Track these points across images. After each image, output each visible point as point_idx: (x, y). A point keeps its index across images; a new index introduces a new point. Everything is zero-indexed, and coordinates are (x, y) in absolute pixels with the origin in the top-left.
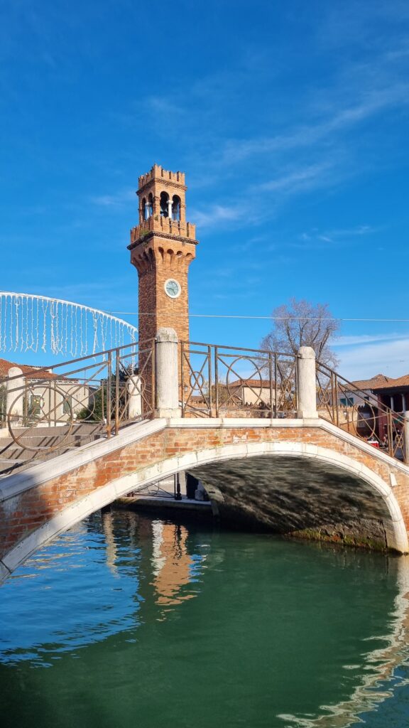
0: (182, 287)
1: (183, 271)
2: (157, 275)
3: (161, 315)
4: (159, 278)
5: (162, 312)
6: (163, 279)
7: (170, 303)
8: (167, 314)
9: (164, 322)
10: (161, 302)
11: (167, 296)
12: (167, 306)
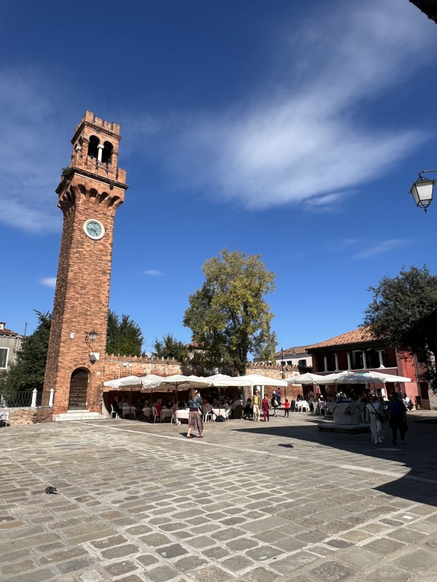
0: (106, 229)
1: (109, 213)
2: (77, 213)
3: (77, 255)
4: (79, 217)
5: (78, 252)
6: (83, 218)
7: (89, 244)
8: (84, 255)
9: (80, 263)
10: (78, 241)
11: (86, 236)
12: (85, 247)
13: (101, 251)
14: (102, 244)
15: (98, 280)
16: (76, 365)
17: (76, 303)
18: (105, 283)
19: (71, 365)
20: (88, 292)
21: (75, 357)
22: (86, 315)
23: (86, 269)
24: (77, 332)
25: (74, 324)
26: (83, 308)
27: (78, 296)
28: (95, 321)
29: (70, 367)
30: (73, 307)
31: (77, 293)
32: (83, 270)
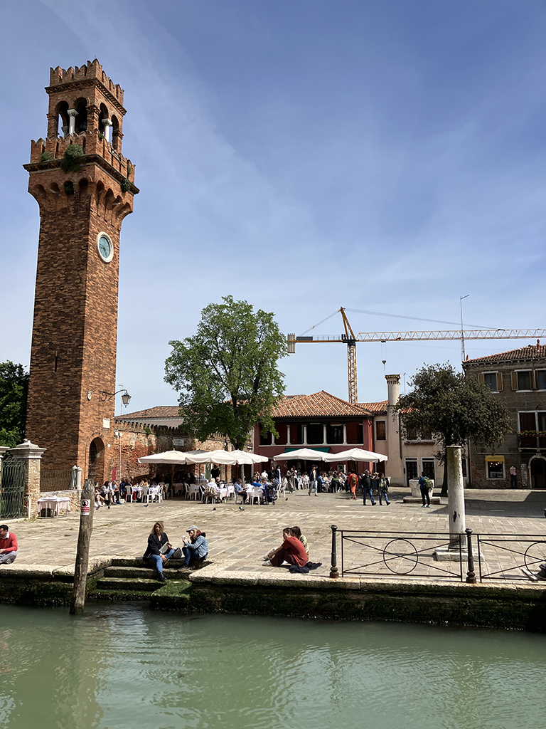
1: (116, 225)
2: (91, 221)
3: (91, 283)
4: (92, 227)
5: (92, 278)
6: (96, 230)
7: (101, 268)
8: (97, 283)
9: (94, 294)
10: (93, 263)
11: (99, 256)
12: (97, 272)
13: (110, 279)
14: (110, 269)
15: (108, 320)
16: (93, 435)
17: (92, 351)
18: (113, 324)
19: (89, 435)
20: (101, 336)
21: (92, 424)
22: (100, 368)
23: (99, 304)
24: (93, 390)
25: (91, 380)
26: (97, 358)
27: (93, 341)
28: (106, 377)
29: (87, 438)
30: (89, 356)
31: (93, 338)
32: (97, 305)
